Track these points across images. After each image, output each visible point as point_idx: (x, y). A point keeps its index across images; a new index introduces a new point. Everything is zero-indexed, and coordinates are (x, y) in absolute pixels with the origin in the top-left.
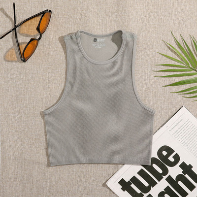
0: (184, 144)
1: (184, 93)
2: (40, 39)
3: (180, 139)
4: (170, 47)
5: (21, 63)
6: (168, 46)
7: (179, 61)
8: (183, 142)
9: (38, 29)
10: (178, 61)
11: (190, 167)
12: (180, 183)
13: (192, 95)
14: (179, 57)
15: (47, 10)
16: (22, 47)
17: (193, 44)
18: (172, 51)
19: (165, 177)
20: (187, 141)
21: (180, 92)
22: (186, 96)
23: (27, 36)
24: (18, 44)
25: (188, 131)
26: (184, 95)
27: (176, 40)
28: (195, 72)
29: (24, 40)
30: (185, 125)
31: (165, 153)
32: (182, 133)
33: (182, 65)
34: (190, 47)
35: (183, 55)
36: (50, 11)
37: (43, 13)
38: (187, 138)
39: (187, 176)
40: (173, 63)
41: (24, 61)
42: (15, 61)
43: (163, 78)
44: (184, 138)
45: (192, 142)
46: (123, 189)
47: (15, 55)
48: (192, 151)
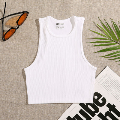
0: (108, 91)
1: (108, 57)
3: (106, 87)
6: (96, 26)
8: (107, 90)
9: (17, 22)
10: (103, 36)
11: (114, 106)
14: (104, 33)
15: (26, 11)
18: (99, 29)
19: (97, 114)
20: (111, 89)
21: (104, 56)
27: (101, 22)
28: (114, 43)
31: (96, 97)
32: (107, 84)
33: (106, 38)
34: (111, 27)
36: (28, 12)
38: (110, 87)
39: (112, 112)
40: (100, 37)
41: (4, 40)
44: (108, 87)
45: (114, 90)
48: (115, 95)
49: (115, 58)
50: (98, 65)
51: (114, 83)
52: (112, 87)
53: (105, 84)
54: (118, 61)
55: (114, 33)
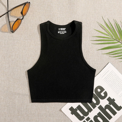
0: (110, 86)
1: (110, 54)
2: (22, 19)
3: (107, 82)
4: (102, 26)
5: (10, 33)
6: (100, 26)
7: (107, 34)
8: (109, 84)
9: (22, 13)
11: (114, 100)
12: (107, 110)
13: (115, 56)
14: (107, 32)
15: (28, 2)
16: (12, 24)
17: (115, 24)
18: (103, 28)
20: (112, 84)
21: (107, 53)
22: (111, 56)
23: (15, 17)
24: (9, 22)
25: (112, 78)
26: (110, 56)
27: (105, 22)
28: (116, 41)
29: (13, 19)
30: (110, 74)
31: (99, 90)
32: (109, 79)
33: (109, 37)
34: (114, 26)
35: (109, 31)
36: (29, 2)
37: (25, 4)
38: (111, 82)
39: (111, 106)
40: (103, 35)
41: (13, 32)
42: (7, 32)
43: (97, 45)
45: (114, 85)
46: (72, 113)
47: (7, 28)
48: (115, 90)
49: (117, 55)
50: (101, 61)
51: (115, 79)
52: (113, 82)
53: (107, 79)
54: (119, 59)
55: (116, 33)
